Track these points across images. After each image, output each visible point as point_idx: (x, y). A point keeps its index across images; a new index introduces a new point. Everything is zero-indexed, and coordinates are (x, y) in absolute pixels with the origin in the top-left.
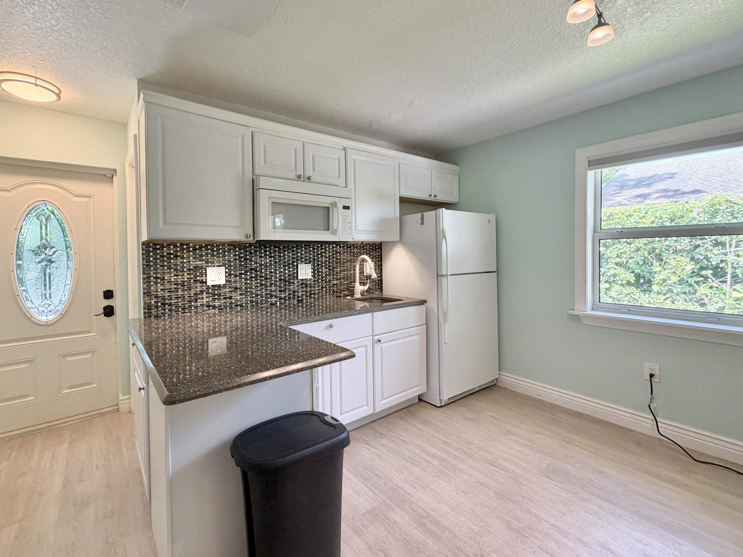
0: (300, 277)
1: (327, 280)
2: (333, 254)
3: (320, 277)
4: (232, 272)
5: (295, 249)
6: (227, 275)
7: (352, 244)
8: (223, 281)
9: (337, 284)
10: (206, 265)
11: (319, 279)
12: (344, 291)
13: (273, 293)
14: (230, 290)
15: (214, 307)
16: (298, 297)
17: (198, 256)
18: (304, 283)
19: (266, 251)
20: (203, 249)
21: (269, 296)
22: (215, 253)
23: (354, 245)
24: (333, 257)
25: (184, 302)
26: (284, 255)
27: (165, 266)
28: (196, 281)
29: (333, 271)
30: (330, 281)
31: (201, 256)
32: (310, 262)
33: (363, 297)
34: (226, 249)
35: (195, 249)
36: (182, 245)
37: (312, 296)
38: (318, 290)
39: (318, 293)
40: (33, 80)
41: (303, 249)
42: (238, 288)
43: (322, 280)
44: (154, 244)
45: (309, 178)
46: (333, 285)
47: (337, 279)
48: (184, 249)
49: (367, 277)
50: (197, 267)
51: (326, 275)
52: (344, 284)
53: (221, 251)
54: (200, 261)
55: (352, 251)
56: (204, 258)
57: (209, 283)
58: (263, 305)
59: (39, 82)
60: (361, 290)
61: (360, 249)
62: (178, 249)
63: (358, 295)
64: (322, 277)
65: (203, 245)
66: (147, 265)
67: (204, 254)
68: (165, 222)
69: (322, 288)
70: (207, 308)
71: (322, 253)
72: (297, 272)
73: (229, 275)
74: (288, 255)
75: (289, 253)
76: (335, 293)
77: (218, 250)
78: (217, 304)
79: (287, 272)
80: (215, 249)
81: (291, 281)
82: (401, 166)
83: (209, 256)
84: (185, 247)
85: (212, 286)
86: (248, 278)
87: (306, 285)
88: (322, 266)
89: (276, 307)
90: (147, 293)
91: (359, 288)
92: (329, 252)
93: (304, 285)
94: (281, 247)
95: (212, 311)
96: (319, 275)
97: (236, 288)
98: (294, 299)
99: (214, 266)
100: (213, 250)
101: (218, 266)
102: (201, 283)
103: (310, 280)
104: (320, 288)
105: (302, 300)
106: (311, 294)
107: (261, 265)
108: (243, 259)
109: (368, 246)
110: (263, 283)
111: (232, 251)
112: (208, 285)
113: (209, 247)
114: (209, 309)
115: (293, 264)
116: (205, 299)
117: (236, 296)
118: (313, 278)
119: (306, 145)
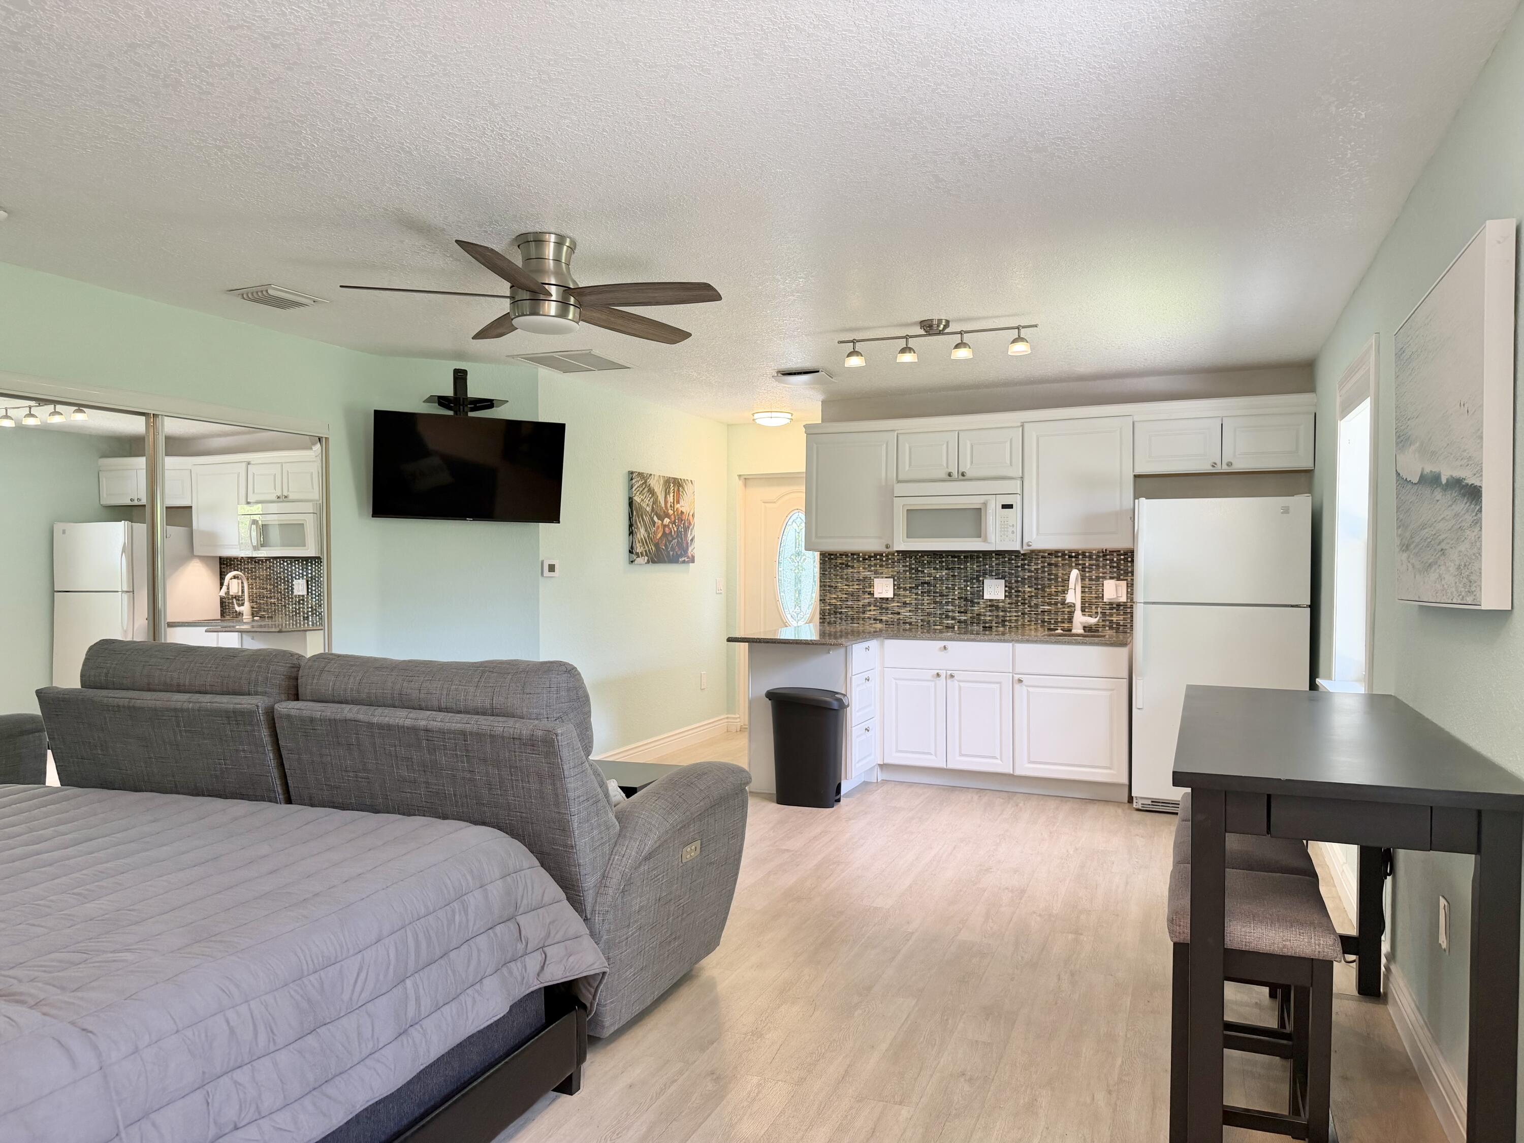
0: (986, 596)
1: (1033, 604)
2: (1043, 567)
3: (1020, 599)
4: (901, 585)
5: (981, 559)
6: (896, 587)
7: (1080, 552)
8: (890, 595)
9: (1049, 611)
10: (875, 576)
11: (1017, 601)
12: (1063, 622)
13: (950, 614)
14: (899, 604)
15: (881, 621)
16: (985, 622)
17: (867, 566)
18: (993, 605)
19: (941, 562)
20: (872, 559)
21: (944, 616)
22: (884, 564)
23: (1084, 554)
24: (1044, 572)
25: (853, 612)
26: (966, 568)
27: (837, 575)
28: (864, 592)
29: (1043, 591)
30: (1037, 605)
31: (870, 566)
32: (1003, 578)
33: (1086, 633)
34: (896, 559)
35: (864, 559)
36: (853, 555)
37: (1007, 623)
38: (1016, 616)
39: (1017, 621)
40: (769, 414)
41: (994, 559)
42: (907, 604)
43: (1024, 604)
44: (829, 554)
45: (963, 475)
46: (1042, 611)
47: (1049, 604)
48: (855, 559)
49: (1112, 605)
50: (866, 577)
51: (1030, 597)
52: (1064, 612)
53: (890, 561)
54: (869, 571)
55: (1080, 562)
56: (873, 568)
57: (877, 595)
58: (936, 627)
59: (774, 414)
60: (1081, 623)
61: (1097, 560)
62: (850, 559)
63: (1078, 629)
64: (1024, 599)
65: (873, 555)
66: (823, 574)
67: (872, 564)
68: (817, 537)
69: (1023, 614)
70: (875, 622)
71: (1023, 565)
72: (983, 589)
73: (898, 588)
74: (972, 567)
75: (973, 564)
76: (1046, 624)
77: (887, 560)
78: (884, 618)
79: (968, 588)
80: (884, 559)
81: (976, 601)
82: (1137, 425)
83: (878, 566)
84: (855, 557)
85: (880, 598)
86: (920, 592)
87: (997, 608)
88: (1024, 584)
90: (822, 601)
91: (1080, 620)
92: (1037, 564)
93: (994, 608)
94: (962, 557)
95: (878, 626)
96: (1017, 596)
97: (905, 603)
98: (978, 623)
99: (882, 578)
100: (881, 560)
101: (886, 578)
102: (869, 594)
103: (1003, 601)
104: (1020, 614)
105: (991, 627)
106: (1004, 621)
107: (935, 578)
108: (914, 571)
109: (1115, 554)
110: (938, 600)
111: (901, 562)
112: (875, 596)
113: (878, 557)
114: (876, 623)
115: (978, 579)
116: (873, 612)
117: (905, 613)
118: (1007, 599)
119: (962, 434)
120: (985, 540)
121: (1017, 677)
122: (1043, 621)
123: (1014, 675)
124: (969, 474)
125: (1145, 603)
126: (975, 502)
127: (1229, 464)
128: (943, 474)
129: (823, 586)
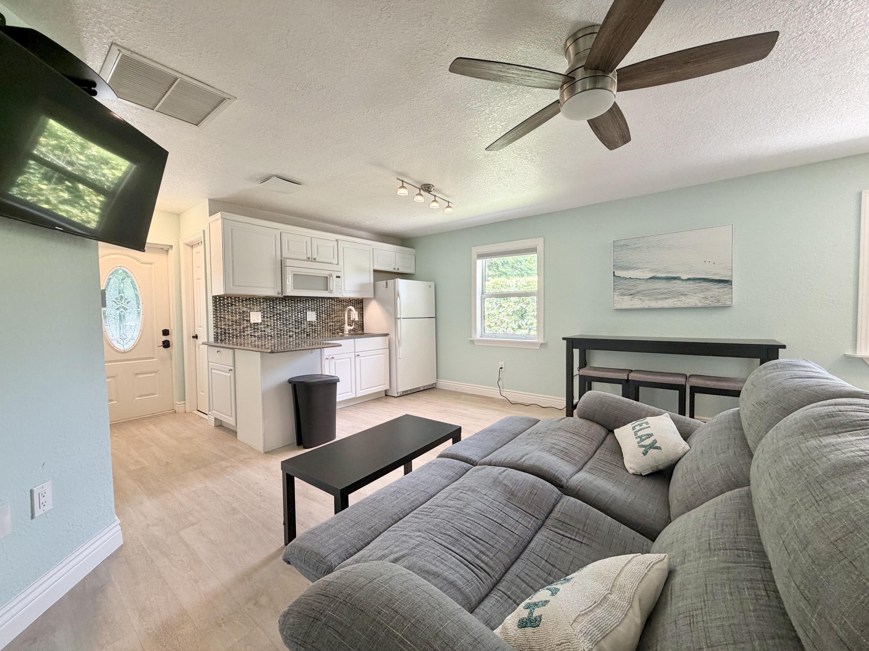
0: (308, 320)
1: (326, 322)
2: (330, 305)
4: (265, 315)
5: (304, 301)
6: (262, 317)
8: (260, 321)
9: (332, 325)
10: (250, 310)
11: (320, 321)
12: (337, 330)
13: (291, 329)
14: (264, 326)
15: (255, 336)
16: (307, 333)
17: (245, 305)
18: (311, 324)
19: (286, 303)
20: (248, 301)
21: (288, 331)
22: (255, 303)
24: (330, 308)
25: (237, 332)
26: (298, 306)
27: (225, 310)
28: (244, 320)
29: (330, 316)
30: (328, 323)
31: (247, 305)
32: (314, 310)
34: (262, 301)
35: (243, 301)
36: (236, 297)
38: (320, 328)
39: (320, 331)
41: (310, 301)
43: (323, 322)
44: (219, 297)
45: (315, 259)
46: (330, 325)
47: (332, 322)
49: (353, 321)
50: (245, 311)
51: (325, 319)
52: (337, 325)
53: (258, 302)
54: (246, 308)
57: (252, 322)
58: (284, 337)
61: (351, 303)
62: (233, 300)
63: (347, 332)
64: (323, 320)
65: (248, 298)
66: (216, 310)
67: (248, 303)
68: (233, 285)
69: (323, 327)
70: (251, 337)
71: (322, 305)
72: (306, 316)
74: (300, 305)
79: (299, 316)
80: (255, 301)
81: (303, 322)
82: (374, 250)
83: (252, 305)
84: (237, 299)
85: (254, 323)
86: (275, 319)
87: (312, 325)
88: (322, 313)
89: (293, 338)
90: (216, 326)
91: (347, 328)
92: (328, 304)
94: (296, 301)
95: (253, 339)
96: (320, 319)
97: (268, 325)
98: (304, 333)
99: (255, 311)
100: (253, 301)
101: (257, 311)
102: (247, 321)
103: (315, 322)
105: (309, 334)
106: (315, 331)
107: (283, 311)
108: (272, 308)
109: (354, 301)
110: (284, 322)
111: (265, 302)
113: (251, 300)
115: (304, 311)
116: (249, 331)
117: (268, 330)
118: (316, 320)
119: (313, 239)
120: (331, 292)
122: (330, 330)
124: (317, 260)
126: (326, 273)
127: (398, 269)
128: (305, 257)
129: (215, 318)
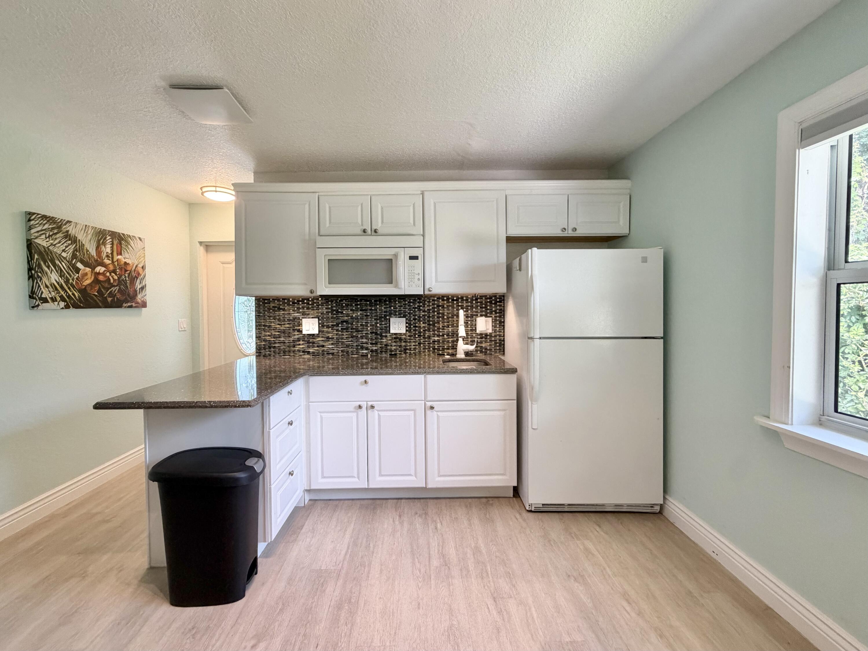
0: (392, 331)
1: (426, 336)
2: (434, 308)
3: (417, 332)
4: (325, 324)
5: (387, 303)
6: (320, 326)
7: (460, 296)
8: (316, 332)
9: (439, 341)
10: (303, 316)
11: (415, 334)
12: (448, 349)
13: (365, 345)
14: (324, 339)
15: (309, 353)
16: (391, 351)
17: (296, 309)
18: (397, 337)
19: (356, 304)
20: (300, 303)
21: (359, 347)
22: (310, 306)
23: (462, 298)
24: (434, 312)
25: (285, 346)
26: (376, 310)
27: (271, 316)
28: (294, 330)
29: (434, 326)
30: (429, 337)
31: (299, 308)
32: (404, 317)
33: (468, 358)
34: (320, 303)
35: (294, 303)
36: (284, 299)
37: (408, 351)
38: (414, 345)
39: (415, 349)
40: (214, 189)
41: (397, 302)
42: (331, 338)
43: (420, 336)
44: (263, 299)
45: (375, 231)
46: (433, 341)
47: (438, 336)
48: (286, 303)
49: (482, 335)
50: (296, 318)
51: (424, 331)
52: (449, 341)
53: (315, 305)
54: (298, 313)
55: (460, 304)
56: (301, 310)
57: (304, 332)
58: (353, 356)
59: (218, 189)
60: (463, 350)
61: (472, 303)
62: (281, 303)
63: (461, 355)
64: (420, 332)
65: (301, 299)
66: (258, 316)
67: (301, 307)
68: (247, 283)
69: (420, 344)
70: (303, 353)
71: (419, 306)
72: (390, 325)
73: (322, 326)
74: (381, 309)
75: (381, 306)
76: (436, 351)
77: (313, 304)
78: (311, 350)
79: (378, 325)
80: (310, 303)
81: (384, 334)
82: (508, 197)
83: (305, 308)
84: (286, 301)
85: (308, 335)
86: (340, 329)
87: (401, 339)
88: (420, 321)
89: (367, 359)
90: (258, 337)
91: (462, 347)
92: (429, 306)
93: (398, 340)
94: (373, 301)
95: (307, 356)
96: (415, 330)
97: (328, 338)
98: (386, 352)
99: (309, 318)
100: (308, 304)
101: (312, 318)
102: (298, 331)
103: (405, 334)
104: (417, 343)
105: (396, 354)
106: (406, 349)
107: (352, 318)
108: (335, 312)
109: (484, 298)
110: (354, 335)
111: (324, 305)
112: (303, 333)
113: (305, 301)
114: (304, 355)
115: (385, 319)
116: (302, 346)
117: (329, 346)
118: (407, 332)
119: (373, 198)
120: (397, 286)
121: (429, 404)
122: (434, 349)
123: (427, 403)
124: (380, 231)
125: (540, 338)
126: (387, 254)
127: (575, 229)
128: (359, 231)
129: (258, 326)
